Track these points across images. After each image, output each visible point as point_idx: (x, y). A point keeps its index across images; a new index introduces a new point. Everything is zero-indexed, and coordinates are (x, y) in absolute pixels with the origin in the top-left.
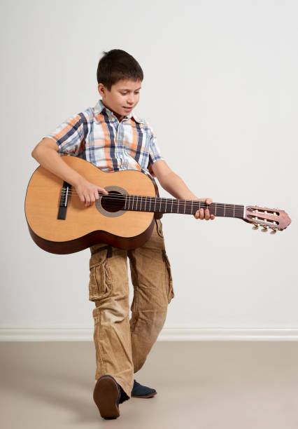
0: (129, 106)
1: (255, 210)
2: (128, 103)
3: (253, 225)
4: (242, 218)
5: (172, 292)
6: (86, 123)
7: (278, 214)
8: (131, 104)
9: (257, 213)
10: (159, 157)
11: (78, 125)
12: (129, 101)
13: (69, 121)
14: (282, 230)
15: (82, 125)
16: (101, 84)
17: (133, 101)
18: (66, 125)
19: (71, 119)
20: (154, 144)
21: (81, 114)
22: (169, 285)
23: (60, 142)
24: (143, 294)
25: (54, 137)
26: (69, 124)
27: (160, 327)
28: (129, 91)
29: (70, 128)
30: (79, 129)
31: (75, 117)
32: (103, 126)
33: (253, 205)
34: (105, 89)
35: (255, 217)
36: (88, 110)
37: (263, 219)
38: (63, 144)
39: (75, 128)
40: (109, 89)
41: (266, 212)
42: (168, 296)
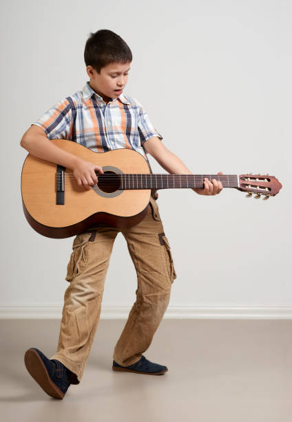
0: (118, 88)
1: (247, 178)
2: (118, 85)
3: (247, 193)
4: (237, 188)
5: (174, 274)
6: (74, 109)
7: (269, 180)
8: (121, 86)
9: (249, 181)
10: (151, 134)
11: (66, 111)
12: (119, 84)
13: (57, 107)
14: (274, 195)
15: (70, 111)
16: (89, 66)
17: (123, 83)
18: (55, 111)
19: (60, 104)
20: (145, 121)
21: (69, 99)
22: (171, 267)
23: (48, 131)
24: (145, 279)
25: (43, 125)
26: (57, 110)
27: (164, 308)
28: (119, 74)
29: (58, 114)
30: (67, 116)
31: (63, 103)
32: (91, 112)
33: (245, 173)
34: (94, 72)
35: (248, 185)
36: (76, 95)
37: (256, 186)
38: (51, 133)
39: (63, 114)
40: (99, 72)
41: (257, 179)
42: (170, 278)
